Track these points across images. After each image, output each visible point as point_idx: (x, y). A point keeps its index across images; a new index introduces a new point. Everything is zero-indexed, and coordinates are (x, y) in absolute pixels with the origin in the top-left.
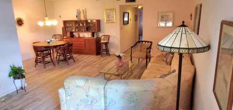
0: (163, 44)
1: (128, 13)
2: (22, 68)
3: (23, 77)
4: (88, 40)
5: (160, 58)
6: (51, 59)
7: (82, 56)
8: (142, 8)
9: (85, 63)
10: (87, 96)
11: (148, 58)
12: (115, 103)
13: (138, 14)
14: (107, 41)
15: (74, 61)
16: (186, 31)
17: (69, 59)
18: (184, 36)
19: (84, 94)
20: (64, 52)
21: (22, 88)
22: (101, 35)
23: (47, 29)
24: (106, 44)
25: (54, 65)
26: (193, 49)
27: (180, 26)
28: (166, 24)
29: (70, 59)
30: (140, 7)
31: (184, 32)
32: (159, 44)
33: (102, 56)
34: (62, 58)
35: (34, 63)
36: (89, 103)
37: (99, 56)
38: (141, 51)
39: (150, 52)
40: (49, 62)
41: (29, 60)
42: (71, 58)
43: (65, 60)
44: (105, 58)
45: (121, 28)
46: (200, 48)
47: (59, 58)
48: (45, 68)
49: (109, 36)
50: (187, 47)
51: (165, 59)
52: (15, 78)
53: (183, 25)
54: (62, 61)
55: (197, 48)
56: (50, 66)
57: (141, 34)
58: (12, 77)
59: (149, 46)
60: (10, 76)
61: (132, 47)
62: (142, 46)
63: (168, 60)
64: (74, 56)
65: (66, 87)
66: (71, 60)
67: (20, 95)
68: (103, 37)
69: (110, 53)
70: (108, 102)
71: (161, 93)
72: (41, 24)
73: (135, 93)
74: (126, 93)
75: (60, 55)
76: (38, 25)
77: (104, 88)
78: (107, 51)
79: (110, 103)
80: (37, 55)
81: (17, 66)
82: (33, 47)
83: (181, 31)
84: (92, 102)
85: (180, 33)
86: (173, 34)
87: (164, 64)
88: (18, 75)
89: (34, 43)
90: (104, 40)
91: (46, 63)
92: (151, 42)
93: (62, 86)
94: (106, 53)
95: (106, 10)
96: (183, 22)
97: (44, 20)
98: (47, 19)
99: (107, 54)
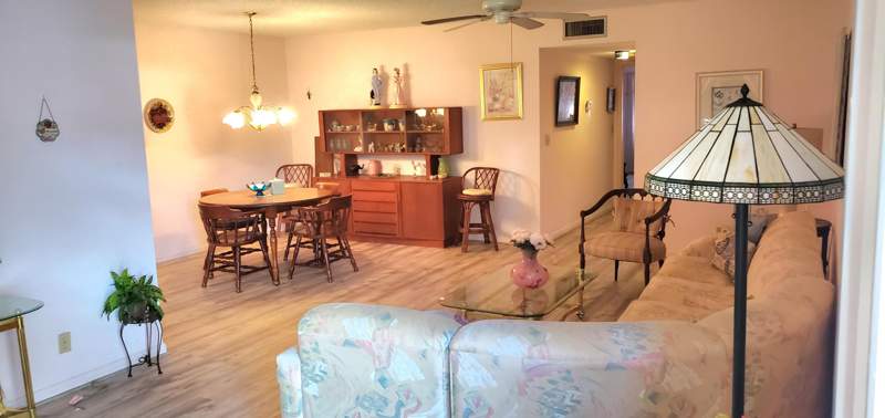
2: (155, 283)
3: (155, 315)
4: (415, 184)
6: (266, 258)
7: (388, 248)
9: (396, 276)
10: (382, 382)
13: (621, 84)
14: (489, 192)
15: (356, 269)
16: (755, 120)
17: (336, 257)
18: (743, 139)
19: (372, 376)
20: (318, 231)
21: (147, 359)
22: (464, 166)
23: (264, 143)
24: (485, 202)
25: (275, 279)
26: (777, 186)
27: (730, 106)
29: (338, 258)
31: (744, 124)
33: (465, 251)
34: (306, 254)
35: (202, 273)
37: (456, 251)
38: (624, 228)
40: (255, 269)
41: (185, 259)
42: (344, 253)
43: (319, 262)
44: (478, 258)
45: (547, 142)
46: (804, 185)
47: (296, 255)
48: (239, 290)
49: (496, 172)
50: (754, 181)
52: (125, 319)
53: (745, 102)
54: (308, 264)
55: (793, 185)
56: (260, 286)
58: (114, 314)
60: (107, 309)
61: (584, 215)
62: (628, 210)
64: (357, 247)
65: (305, 344)
66: (345, 264)
67: (137, 385)
68: (471, 177)
69: (501, 239)
72: (234, 120)
75: (301, 244)
76: (228, 127)
78: (488, 229)
80: (214, 240)
81: (136, 272)
82: (197, 211)
83: (734, 120)
84: (401, 406)
85: (730, 130)
86: (705, 132)
88: (136, 309)
89: (204, 194)
90: (476, 186)
91: (245, 272)
94: (481, 237)
95: (486, 68)
96: (745, 90)
97: (245, 106)
98: (256, 101)
99: (487, 242)
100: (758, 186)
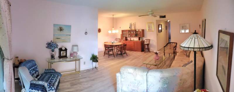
0: (183, 46)
1: (162, 25)
2: (97, 56)
3: (97, 61)
4: (136, 42)
5: (183, 53)
6: (113, 53)
7: (132, 52)
8: (170, 22)
9: (134, 57)
10: (135, 80)
11: (175, 53)
12: (154, 85)
13: (168, 25)
15: (127, 56)
16: (198, 36)
18: (196, 40)
20: (121, 49)
21: (96, 67)
22: (144, 39)
23: (114, 35)
24: (148, 45)
25: (114, 57)
26: (202, 48)
27: (193, 34)
28: (185, 31)
29: (124, 54)
30: (168, 21)
31: (196, 37)
32: (181, 45)
33: (145, 52)
35: (104, 54)
36: (136, 85)
37: (143, 52)
38: (170, 49)
39: (176, 49)
41: (101, 52)
45: (157, 35)
46: (206, 47)
47: (118, 53)
48: (109, 58)
50: (199, 47)
51: (185, 54)
52: (93, 61)
53: (195, 33)
55: (205, 48)
56: (112, 57)
57: (170, 38)
58: (92, 60)
59: (175, 45)
61: (164, 47)
62: (171, 46)
63: (188, 54)
64: (127, 52)
65: (122, 72)
67: (94, 71)
70: (149, 84)
71: (184, 77)
72: (110, 32)
73: (167, 78)
74: (161, 78)
75: (118, 51)
76: (109, 33)
77: (147, 75)
79: (150, 85)
80: (106, 50)
81: (95, 55)
82: (104, 45)
83: (194, 36)
84: (138, 84)
85: (194, 38)
86: (189, 39)
87: (185, 56)
88: (95, 60)
89: (105, 43)
90: (147, 42)
91: (110, 55)
92: (176, 43)
93: (119, 71)
95: (148, 23)
96: (195, 31)
97: (111, 30)
98: (113, 29)
99: (148, 51)
100: (200, 48)
